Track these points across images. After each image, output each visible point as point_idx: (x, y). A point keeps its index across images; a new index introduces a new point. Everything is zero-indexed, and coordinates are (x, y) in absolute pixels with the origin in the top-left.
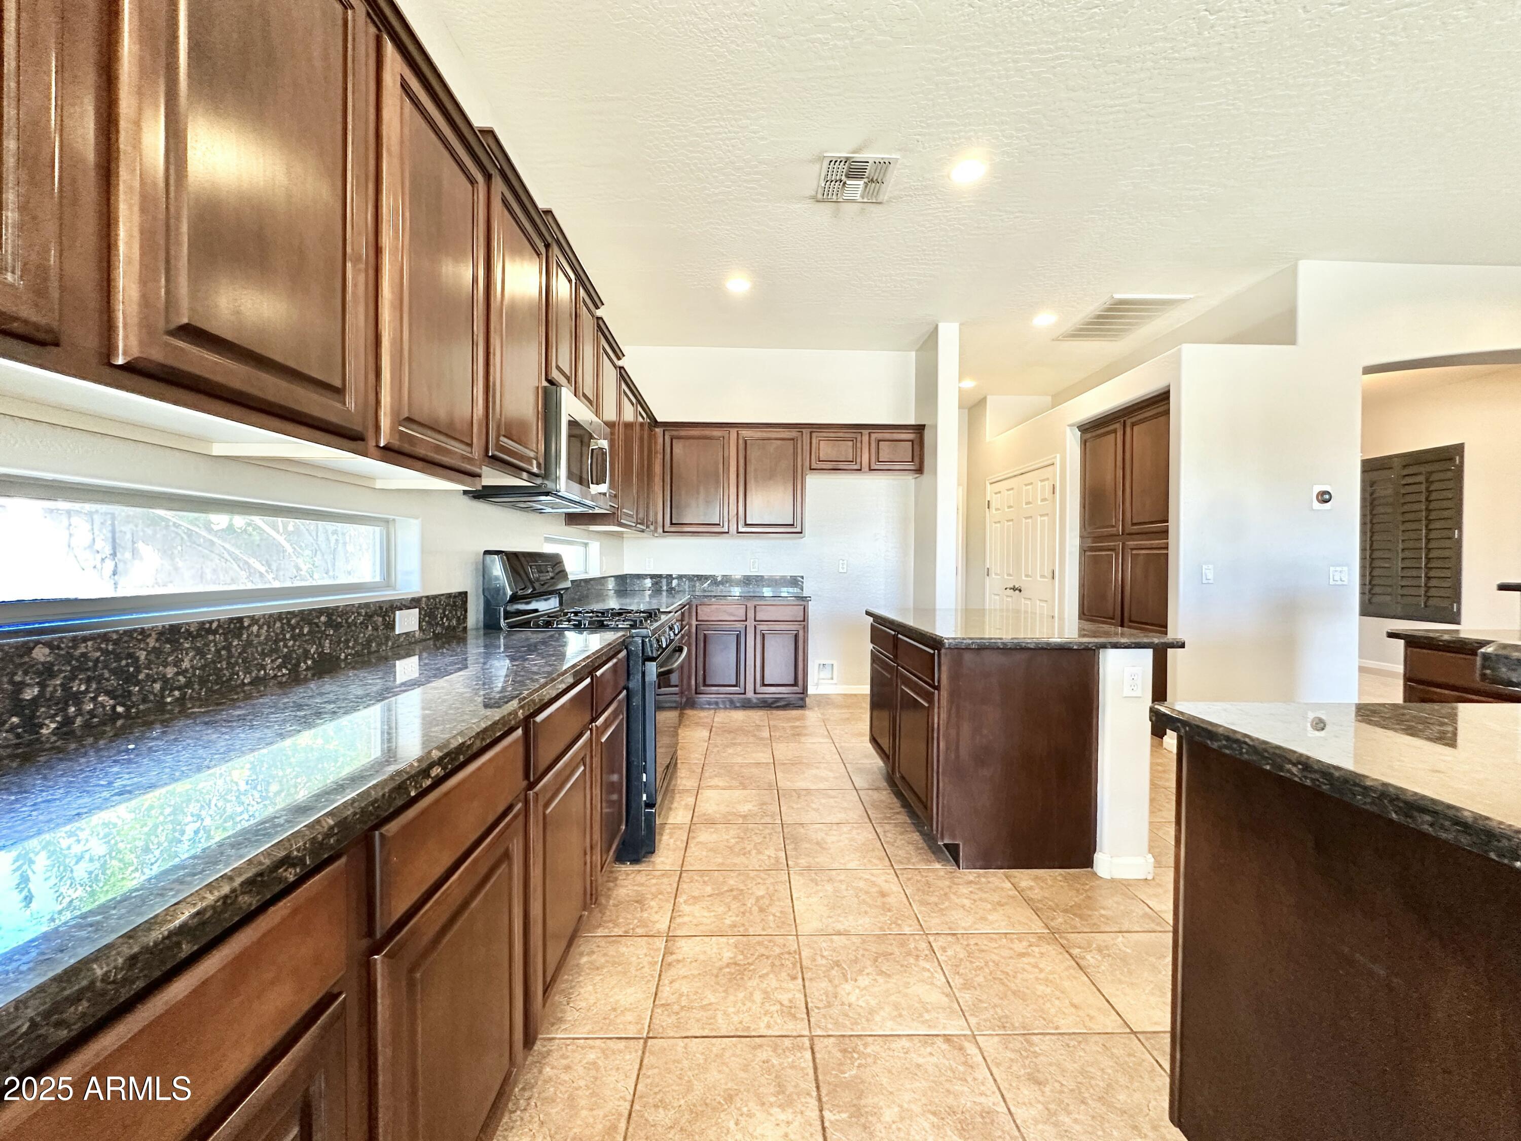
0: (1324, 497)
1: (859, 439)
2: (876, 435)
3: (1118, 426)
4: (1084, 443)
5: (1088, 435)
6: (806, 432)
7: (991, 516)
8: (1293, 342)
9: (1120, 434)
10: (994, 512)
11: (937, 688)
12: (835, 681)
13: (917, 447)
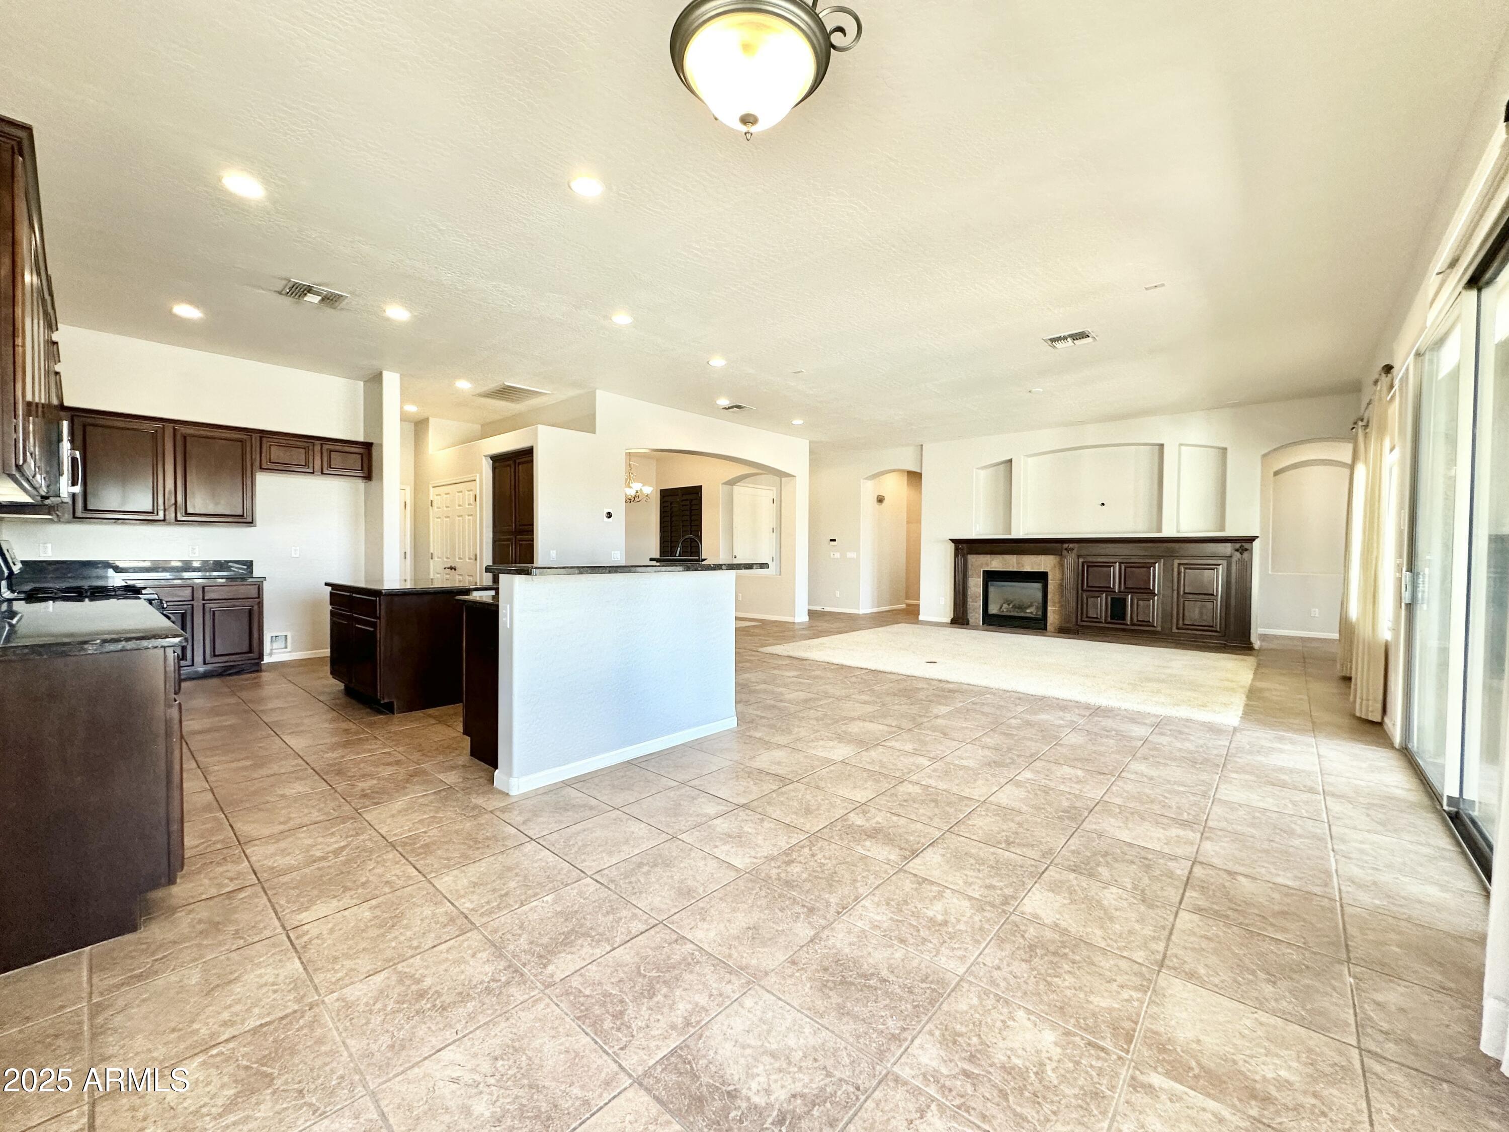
0: (609, 515)
1: (311, 448)
2: (328, 446)
3: (511, 462)
4: (494, 469)
5: (497, 464)
6: (256, 436)
7: (432, 512)
8: (595, 433)
9: (513, 466)
10: (436, 510)
11: (379, 618)
12: (289, 649)
13: (365, 459)
